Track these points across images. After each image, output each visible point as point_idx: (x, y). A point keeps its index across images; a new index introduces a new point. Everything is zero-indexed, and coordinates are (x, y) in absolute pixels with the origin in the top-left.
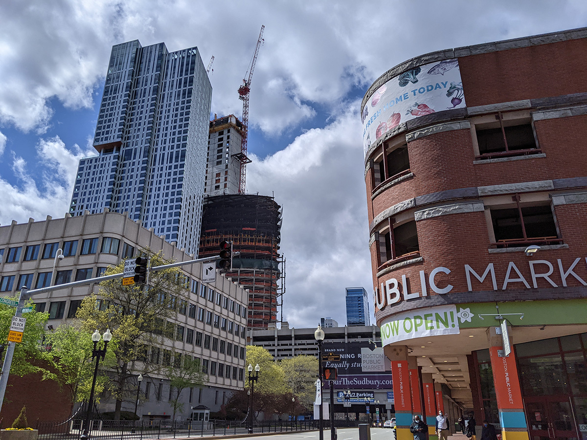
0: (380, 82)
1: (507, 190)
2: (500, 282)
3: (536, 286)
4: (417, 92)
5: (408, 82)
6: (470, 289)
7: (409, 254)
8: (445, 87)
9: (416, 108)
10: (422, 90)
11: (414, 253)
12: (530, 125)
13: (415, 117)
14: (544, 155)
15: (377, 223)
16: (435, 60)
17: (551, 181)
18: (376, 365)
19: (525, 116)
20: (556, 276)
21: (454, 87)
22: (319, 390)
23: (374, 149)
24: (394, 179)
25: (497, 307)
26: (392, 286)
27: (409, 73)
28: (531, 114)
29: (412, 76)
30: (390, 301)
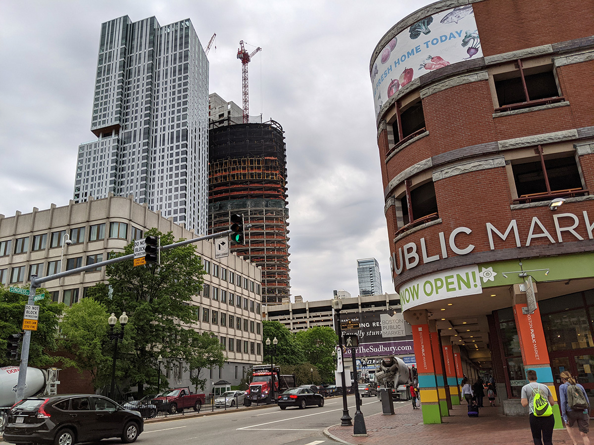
0: (389, 36)
1: (528, 143)
2: (523, 239)
3: (560, 240)
4: (430, 44)
5: (419, 34)
6: (492, 247)
7: (427, 217)
8: (460, 36)
9: (430, 61)
10: (435, 42)
11: (433, 215)
12: (552, 72)
13: (429, 71)
14: (568, 102)
15: (392, 187)
16: (448, 8)
17: (575, 130)
18: (396, 330)
19: (547, 62)
20: (582, 229)
21: (470, 36)
22: (340, 358)
23: (386, 109)
24: (409, 139)
25: (521, 264)
26: (410, 250)
27: (420, 24)
28: (553, 60)
29: (423, 27)
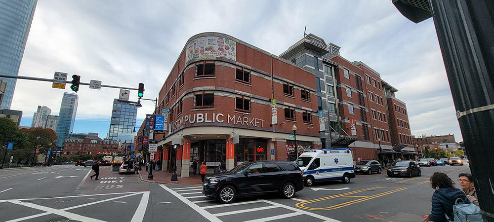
1: (241, 93)
2: (236, 122)
3: (244, 124)
6: (228, 122)
11: (211, 107)
13: (220, 57)
14: (251, 86)
17: (251, 94)
20: (249, 122)
24: (207, 76)
25: (234, 129)
26: (200, 116)
28: (250, 72)
30: (198, 121)
